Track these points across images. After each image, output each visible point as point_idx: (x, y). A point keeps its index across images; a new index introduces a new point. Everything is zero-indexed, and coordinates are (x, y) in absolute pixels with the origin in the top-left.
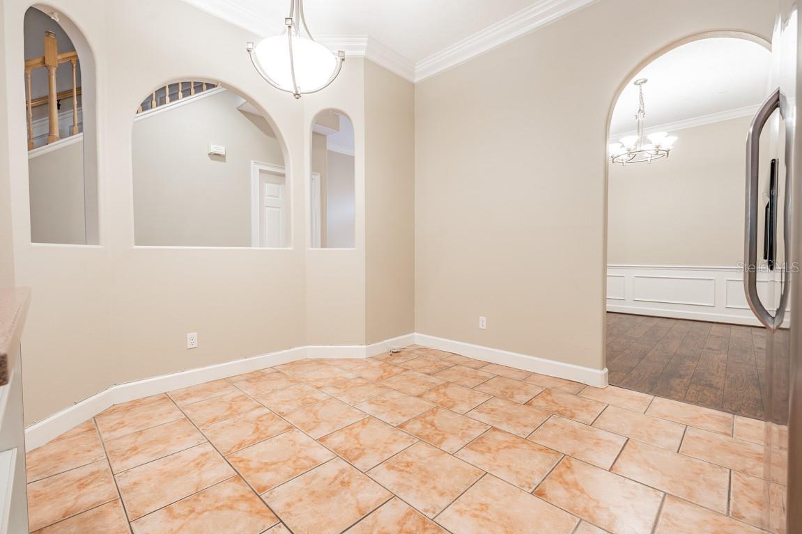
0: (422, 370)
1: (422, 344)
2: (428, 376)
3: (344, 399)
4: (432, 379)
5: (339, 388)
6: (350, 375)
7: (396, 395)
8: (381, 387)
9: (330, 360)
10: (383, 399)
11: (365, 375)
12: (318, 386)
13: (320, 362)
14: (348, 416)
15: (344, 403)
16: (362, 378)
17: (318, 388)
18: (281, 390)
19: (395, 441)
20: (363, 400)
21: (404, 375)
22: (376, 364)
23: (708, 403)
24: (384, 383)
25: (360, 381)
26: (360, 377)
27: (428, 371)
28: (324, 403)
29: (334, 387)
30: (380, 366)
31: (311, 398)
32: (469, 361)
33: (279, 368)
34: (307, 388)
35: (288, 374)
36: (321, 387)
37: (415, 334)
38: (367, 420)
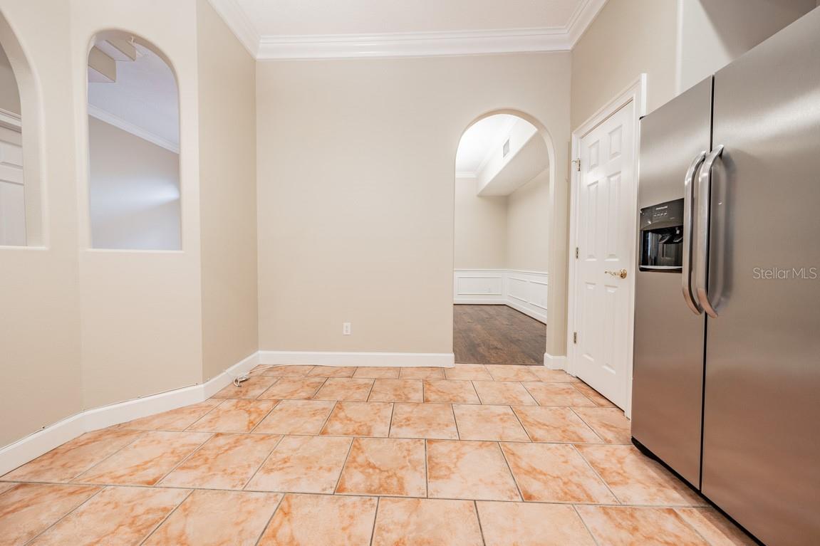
0: (296, 396)
1: (270, 363)
2: (311, 402)
3: (218, 482)
4: (318, 404)
5: (196, 467)
6: (199, 437)
7: (293, 443)
8: (263, 439)
9: (140, 422)
10: (280, 456)
11: (222, 427)
12: (150, 479)
13: (120, 431)
14: (249, 513)
15: (224, 492)
16: (222, 434)
17: (151, 483)
18: (57, 524)
19: (351, 517)
20: (252, 472)
21: (281, 410)
22: (226, 405)
23: (509, 361)
24: (262, 431)
25: (221, 441)
26: (217, 435)
27: (304, 395)
28: (185, 508)
29: (183, 468)
30: (236, 406)
31: (148, 512)
32: (336, 371)
33: (22, 476)
34: (127, 493)
35: (55, 481)
36: (155, 481)
37: (259, 352)
38: (285, 504)
